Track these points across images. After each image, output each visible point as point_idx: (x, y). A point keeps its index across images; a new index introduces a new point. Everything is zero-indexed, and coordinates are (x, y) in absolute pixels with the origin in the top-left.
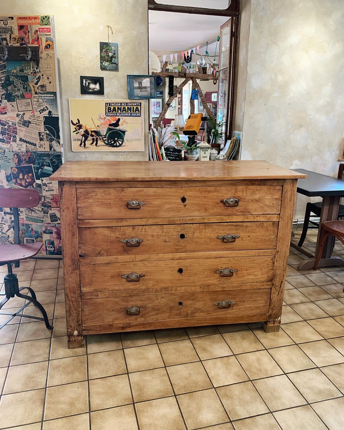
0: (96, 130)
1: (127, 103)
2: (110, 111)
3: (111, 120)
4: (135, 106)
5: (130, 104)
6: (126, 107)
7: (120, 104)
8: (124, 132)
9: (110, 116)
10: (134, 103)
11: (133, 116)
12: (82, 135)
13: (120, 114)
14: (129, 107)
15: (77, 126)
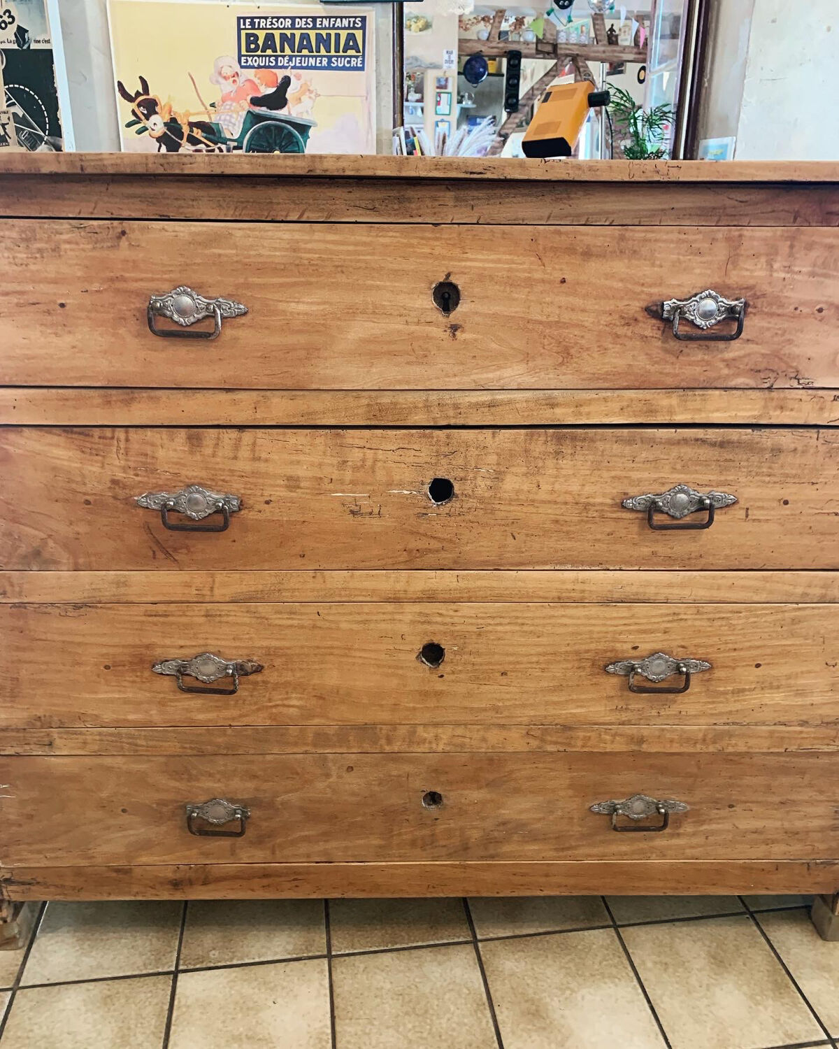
0: (207, 120)
1: (314, 19)
2: (253, 46)
3: (257, 81)
4: (345, 28)
5: (326, 22)
6: (312, 34)
7: (288, 23)
8: (304, 129)
9: (253, 67)
10: (341, 18)
11: (337, 68)
12: (159, 140)
13: (290, 60)
14: (324, 33)
15: (139, 105)
